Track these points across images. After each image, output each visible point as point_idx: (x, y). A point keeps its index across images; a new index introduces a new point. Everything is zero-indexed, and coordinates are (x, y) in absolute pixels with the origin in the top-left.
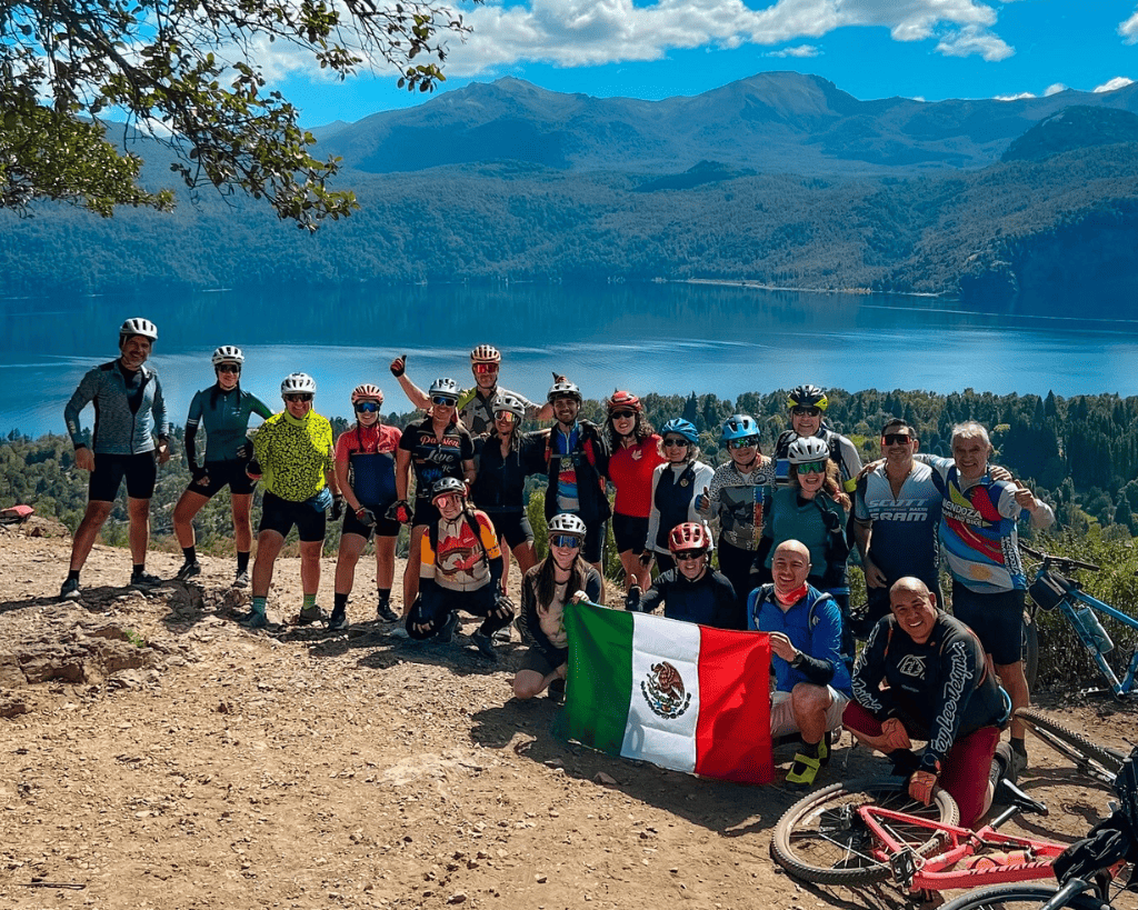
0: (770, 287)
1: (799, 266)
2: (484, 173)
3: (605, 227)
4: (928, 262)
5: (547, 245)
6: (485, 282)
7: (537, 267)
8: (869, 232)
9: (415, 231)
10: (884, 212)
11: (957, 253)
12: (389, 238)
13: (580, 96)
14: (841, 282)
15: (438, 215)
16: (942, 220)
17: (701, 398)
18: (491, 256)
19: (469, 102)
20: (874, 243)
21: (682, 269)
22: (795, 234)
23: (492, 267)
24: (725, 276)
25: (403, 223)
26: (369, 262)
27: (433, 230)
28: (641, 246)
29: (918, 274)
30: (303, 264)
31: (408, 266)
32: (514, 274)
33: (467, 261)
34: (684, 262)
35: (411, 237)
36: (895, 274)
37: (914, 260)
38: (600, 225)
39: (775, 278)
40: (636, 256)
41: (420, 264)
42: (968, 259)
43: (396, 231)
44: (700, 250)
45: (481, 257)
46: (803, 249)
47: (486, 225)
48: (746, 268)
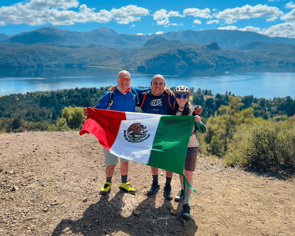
0: (105, 68)
1: (110, 64)
2: (47, 45)
3: (72, 56)
4: (132, 64)
5: (61, 59)
6: (49, 66)
7: (59, 64)
8: (122, 58)
9: (34, 56)
10: (124, 55)
11: (137, 62)
12: (28, 57)
13: (66, 31)
14: (117, 67)
15: (38, 53)
16: (134, 56)
17: (93, 88)
18: (50, 61)
19: (43, 31)
20: (123, 60)
21: (88, 64)
22: (108, 58)
23: (50, 63)
24: (96, 66)
25: (31, 54)
26: (24, 62)
27: (37, 56)
28: (80, 60)
29: (130, 66)
30: (10, 62)
31: (33, 63)
32: (55, 65)
33: (45, 62)
34: (88, 63)
35: (33, 57)
36: (127, 66)
37: (130, 63)
38: (72, 55)
39: (105, 66)
40: (79, 62)
41: (35, 63)
42: (139, 64)
43: (29, 56)
44: (91, 61)
45: (48, 61)
46: (110, 61)
47: (48, 55)
48: (100, 64)
